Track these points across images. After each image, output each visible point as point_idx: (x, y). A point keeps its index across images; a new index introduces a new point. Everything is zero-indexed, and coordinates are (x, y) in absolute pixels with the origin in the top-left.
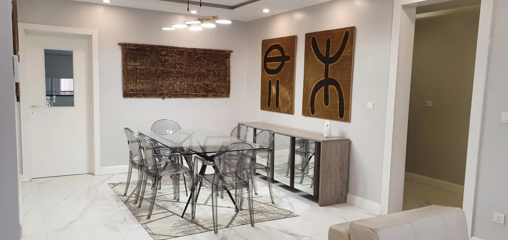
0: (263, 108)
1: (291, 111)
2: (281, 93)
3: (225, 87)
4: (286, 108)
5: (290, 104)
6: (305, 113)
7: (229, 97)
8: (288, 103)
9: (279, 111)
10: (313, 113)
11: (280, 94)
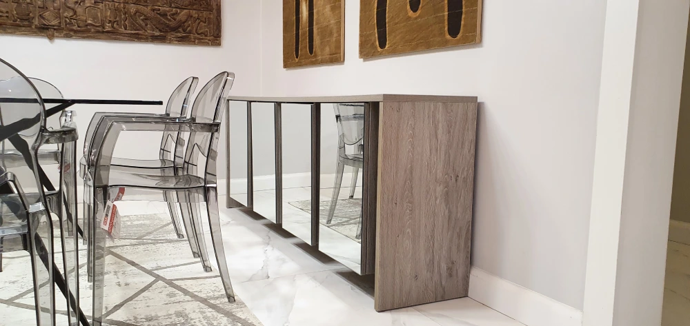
0: (288, 64)
1: (336, 57)
2: (318, 13)
3: (208, 21)
4: (327, 49)
5: (335, 35)
6: (367, 52)
7: (219, 44)
8: (331, 34)
9: (315, 63)
10: (382, 45)
11: (315, 17)
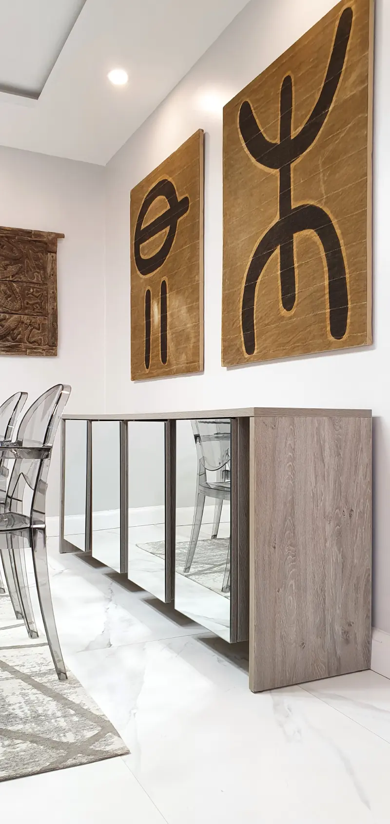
0: (137, 375)
1: (194, 366)
2: (172, 315)
3: (41, 327)
4: (183, 357)
5: (193, 340)
6: (231, 358)
7: (55, 355)
8: (188, 339)
9: (169, 374)
10: (250, 349)
11: (169, 320)
